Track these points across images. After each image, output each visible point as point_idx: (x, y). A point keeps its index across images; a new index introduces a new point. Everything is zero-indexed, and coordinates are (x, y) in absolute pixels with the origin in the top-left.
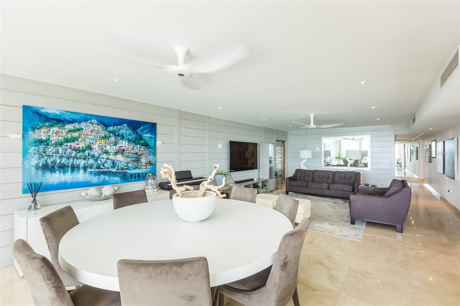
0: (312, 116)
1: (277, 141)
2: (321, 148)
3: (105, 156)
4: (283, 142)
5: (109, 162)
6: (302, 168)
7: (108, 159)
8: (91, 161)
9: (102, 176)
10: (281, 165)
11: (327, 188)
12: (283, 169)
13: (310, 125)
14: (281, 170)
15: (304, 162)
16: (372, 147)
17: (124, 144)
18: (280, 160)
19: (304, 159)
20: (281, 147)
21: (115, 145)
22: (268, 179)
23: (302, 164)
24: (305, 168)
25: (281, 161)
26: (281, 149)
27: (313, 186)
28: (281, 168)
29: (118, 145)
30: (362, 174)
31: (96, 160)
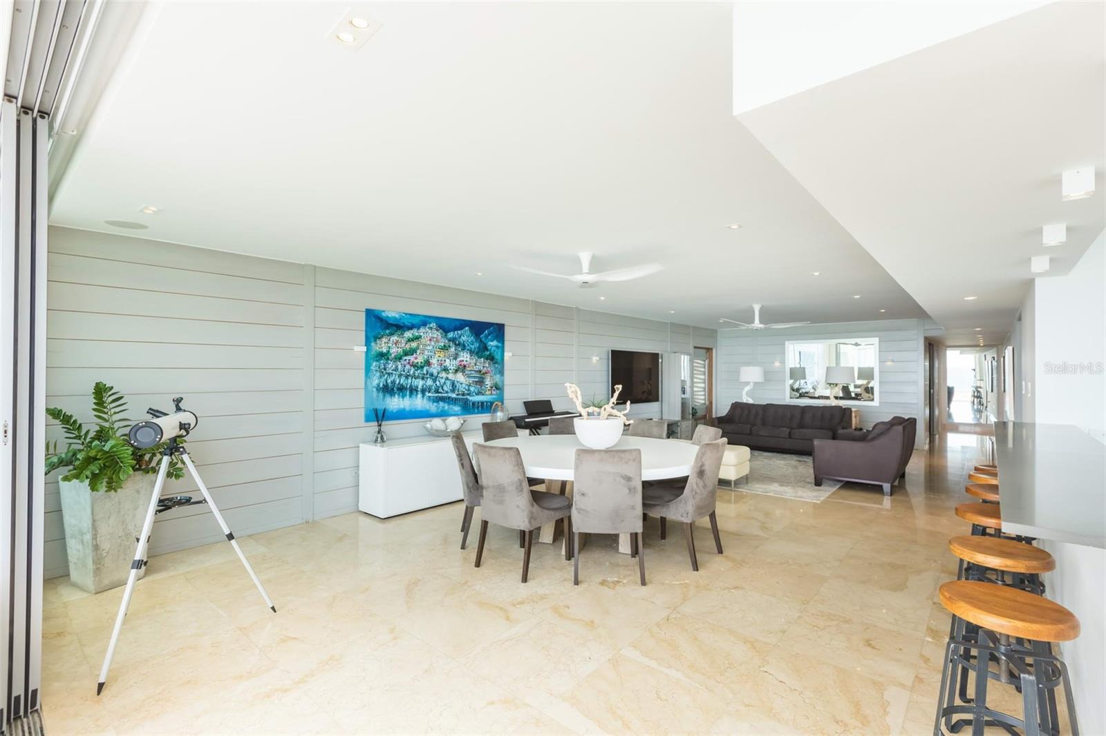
0: (757, 308)
1: (695, 347)
2: (783, 362)
3: (444, 375)
4: (709, 350)
5: (448, 383)
6: (745, 401)
7: (447, 379)
8: (429, 382)
9: (441, 404)
10: (705, 395)
11: (787, 436)
12: (707, 403)
13: (753, 323)
14: (705, 406)
15: (747, 389)
16: (882, 361)
17: (465, 357)
18: (703, 385)
19: (747, 383)
20: (705, 361)
21: (455, 359)
22: (679, 421)
23: (744, 393)
24: (751, 401)
25: (705, 388)
26: (705, 365)
27: (762, 433)
28: (703, 402)
29: (459, 359)
30: (855, 411)
31: (435, 381)
